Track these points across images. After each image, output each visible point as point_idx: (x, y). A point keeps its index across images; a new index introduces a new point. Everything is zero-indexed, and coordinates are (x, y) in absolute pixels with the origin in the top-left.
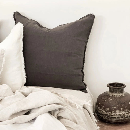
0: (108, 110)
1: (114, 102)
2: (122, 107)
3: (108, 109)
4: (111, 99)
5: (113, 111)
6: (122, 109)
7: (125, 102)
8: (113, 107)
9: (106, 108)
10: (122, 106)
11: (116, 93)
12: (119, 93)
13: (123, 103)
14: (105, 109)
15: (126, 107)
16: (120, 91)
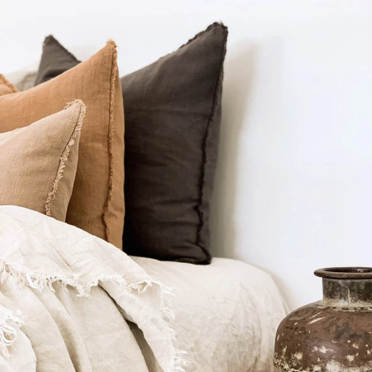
0: (300, 361)
1: (325, 329)
2: (353, 352)
3: (299, 356)
4: (316, 317)
5: (317, 364)
6: (351, 358)
7: (366, 333)
8: (316, 348)
9: (294, 353)
10: (354, 346)
11: (342, 301)
12: (356, 301)
13: (360, 336)
14: (290, 357)
15: (369, 352)
16: (359, 293)
